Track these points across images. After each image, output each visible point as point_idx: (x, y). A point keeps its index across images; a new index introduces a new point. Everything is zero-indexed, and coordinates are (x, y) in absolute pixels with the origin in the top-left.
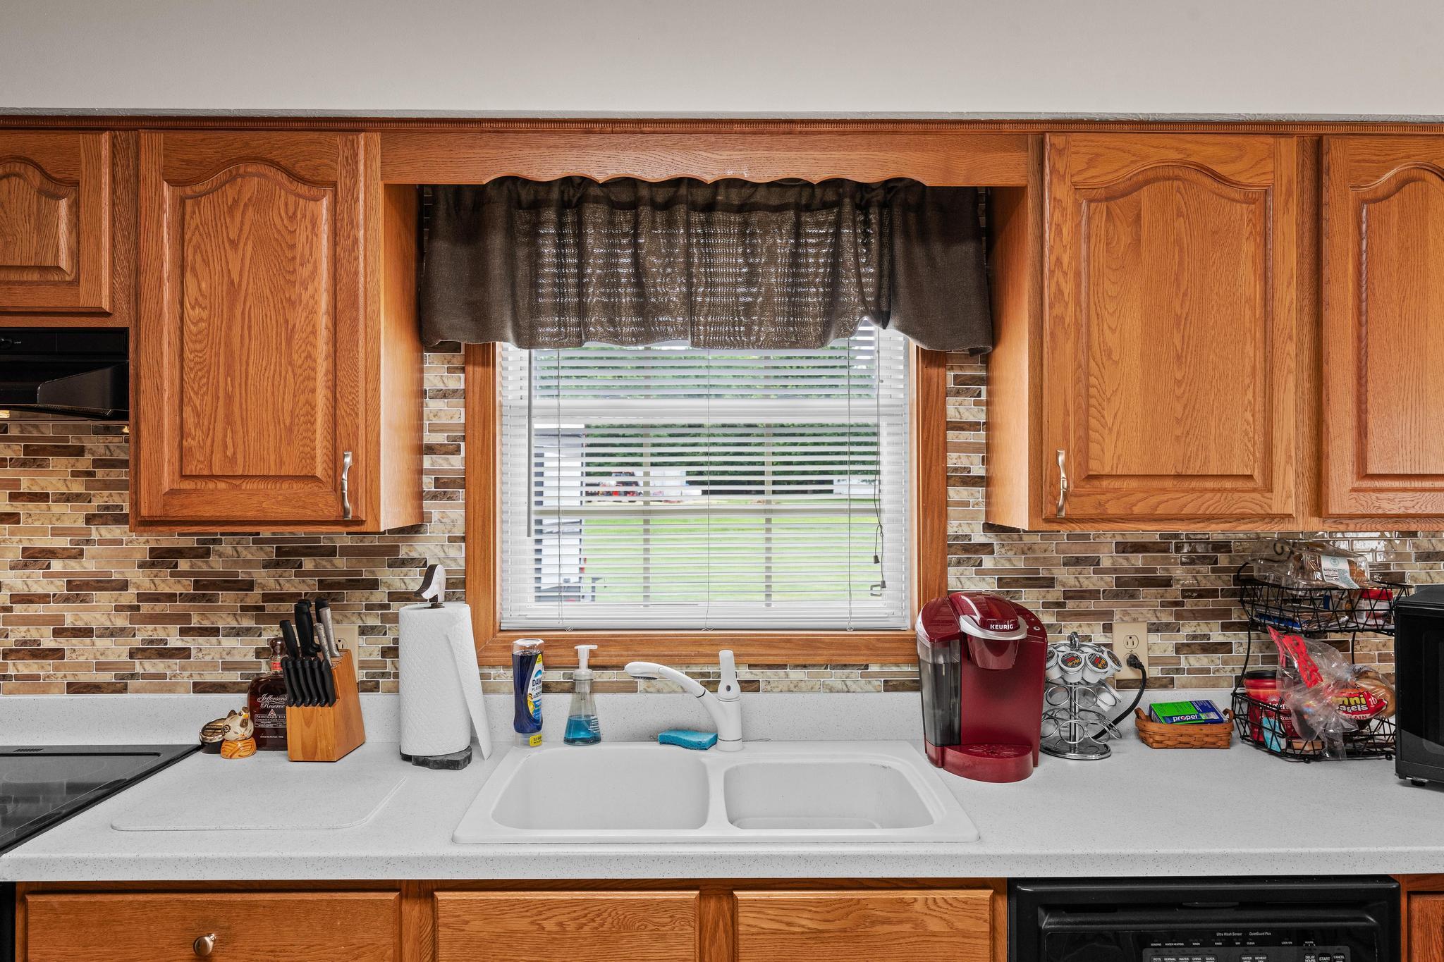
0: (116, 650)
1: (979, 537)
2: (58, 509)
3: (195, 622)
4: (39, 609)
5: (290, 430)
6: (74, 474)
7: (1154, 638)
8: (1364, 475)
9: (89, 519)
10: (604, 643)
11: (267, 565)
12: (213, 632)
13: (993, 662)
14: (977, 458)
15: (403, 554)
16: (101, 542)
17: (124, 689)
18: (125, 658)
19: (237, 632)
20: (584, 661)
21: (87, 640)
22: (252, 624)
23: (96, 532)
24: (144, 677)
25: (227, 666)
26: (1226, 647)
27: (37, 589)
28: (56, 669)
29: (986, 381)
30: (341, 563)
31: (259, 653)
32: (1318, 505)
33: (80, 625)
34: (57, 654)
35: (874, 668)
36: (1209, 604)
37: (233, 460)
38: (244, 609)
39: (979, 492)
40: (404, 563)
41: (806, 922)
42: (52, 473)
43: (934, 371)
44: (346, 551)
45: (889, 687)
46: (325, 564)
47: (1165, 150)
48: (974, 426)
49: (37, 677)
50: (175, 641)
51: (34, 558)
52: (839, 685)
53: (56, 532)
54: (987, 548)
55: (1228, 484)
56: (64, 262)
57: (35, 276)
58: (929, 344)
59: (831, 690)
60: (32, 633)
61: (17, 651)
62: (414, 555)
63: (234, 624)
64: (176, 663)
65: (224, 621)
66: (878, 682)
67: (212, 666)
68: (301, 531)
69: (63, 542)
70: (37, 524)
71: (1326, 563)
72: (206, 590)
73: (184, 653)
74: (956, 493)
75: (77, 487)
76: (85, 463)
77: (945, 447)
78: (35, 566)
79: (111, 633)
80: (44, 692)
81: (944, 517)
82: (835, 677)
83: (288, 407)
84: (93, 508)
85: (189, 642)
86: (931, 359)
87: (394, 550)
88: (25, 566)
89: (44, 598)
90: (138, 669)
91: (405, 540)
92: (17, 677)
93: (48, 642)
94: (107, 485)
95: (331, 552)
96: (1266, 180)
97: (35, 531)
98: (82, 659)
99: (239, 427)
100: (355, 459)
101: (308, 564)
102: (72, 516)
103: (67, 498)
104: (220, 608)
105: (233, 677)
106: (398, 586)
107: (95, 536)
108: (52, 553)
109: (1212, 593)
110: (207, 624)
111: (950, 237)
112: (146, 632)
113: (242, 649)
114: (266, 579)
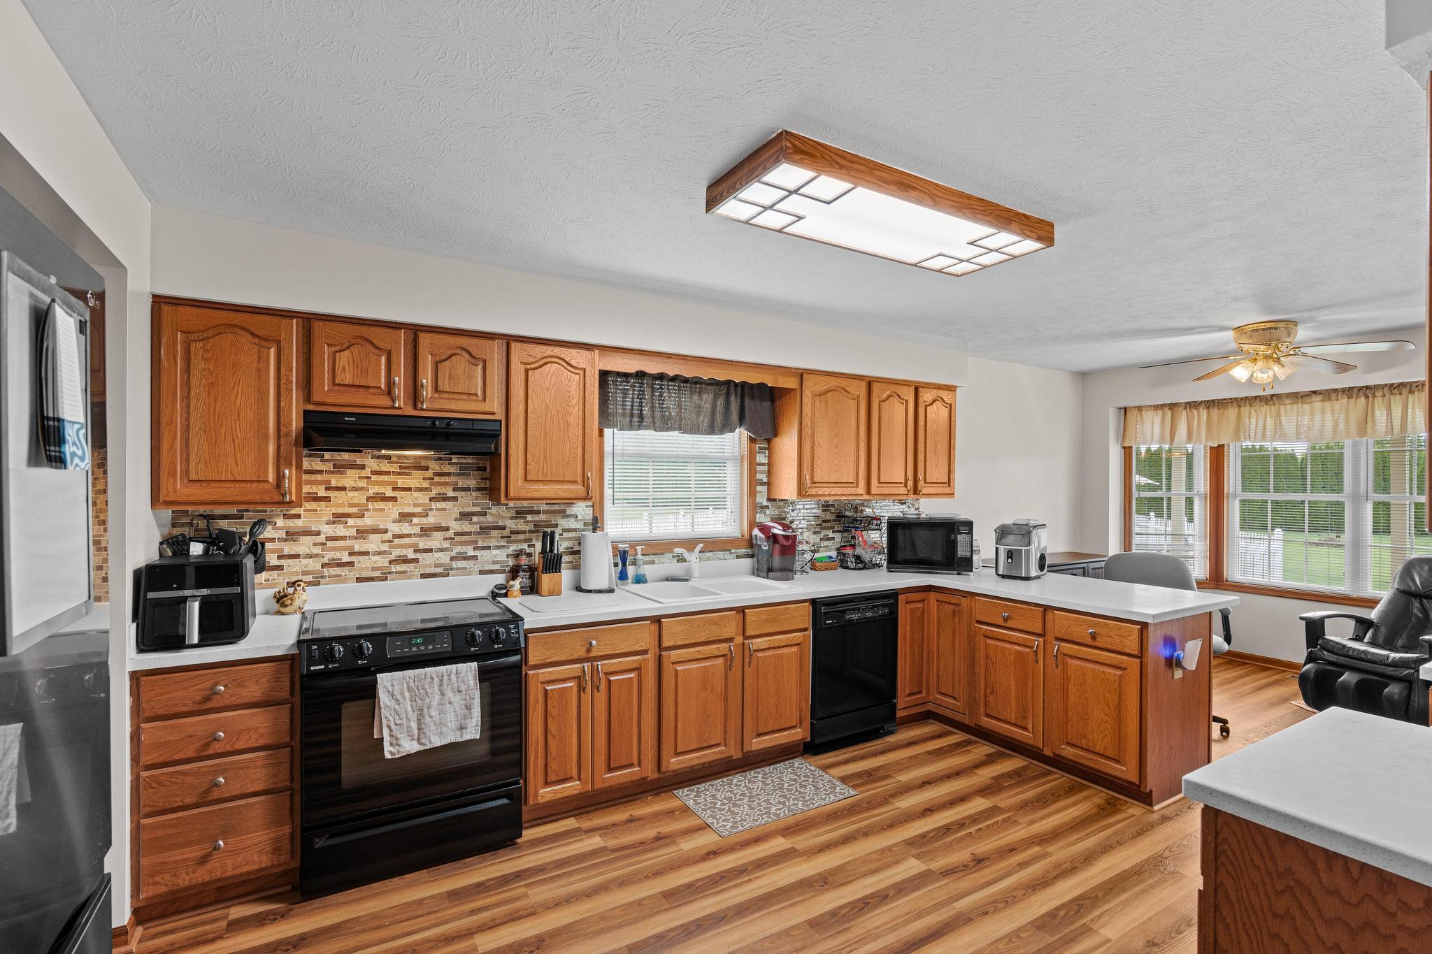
0: (444, 558)
1: (765, 503)
2: (416, 494)
3: (480, 544)
4: (407, 541)
5: (568, 463)
6: (424, 479)
7: (815, 536)
8: (880, 483)
9: (431, 499)
10: (647, 545)
11: (512, 518)
12: (488, 548)
13: (785, 543)
14: (765, 475)
15: (568, 513)
16: (437, 510)
17: (447, 575)
18: (448, 561)
19: (499, 547)
20: (639, 552)
21: (430, 554)
22: (505, 544)
23: (434, 505)
24: (457, 569)
25: (494, 563)
26: (833, 538)
27: (406, 532)
28: (415, 568)
29: (768, 449)
30: (543, 517)
31: (508, 556)
32: (868, 492)
33: (427, 547)
34: (416, 561)
35: (733, 551)
36: (829, 524)
37: (547, 474)
38: (502, 537)
39: (765, 487)
40: (568, 516)
41: (764, 617)
42: (413, 479)
43: (753, 445)
44: (545, 512)
45: (738, 557)
46: (536, 518)
47: (833, 383)
48: (764, 464)
49: (406, 572)
50: (471, 553)
51: (404, 517)
52: (722, 557)
53: (415, 505)
54: (767, 507)
55: (848, 485)
56: (480, 393)
57: (465, 397)
58: (753, 433)
59: (720, 559)
60: (404, 552)
61: (396, 560)
62: (573, 513)
63: (497, 544)
64: (471, 563)
65: (493, 543)
66: (734, 556)
67: (488, 562)
68: (526, 503)
69: (419, 510)
70: (406, 502)
71: (867, 509)
72: (485, 529)
73: (475, 558)
74: (759, 488)
75: (426, 485)
76: (429, 474)
77: (756, 472)
78: (405, 521)
79: (441, 550)
80: (409, 579)
81: (755, 496)
82: (721, 554)
83: (567, 454)
84: (433, 494)
85: (477, 553)
86: (752, 440)
87: (564, 511)
88: (400, 521)
89: (409, 536)
90: (454, 566)
91: (568, 507)
92: (396, 573)
93: (411, 555)
94: (440, 484)
95: (539, 512)
96: (858, 393)
97: (405, 505)
98: (428, 563)
99: (549, 462)
100: (592, 474)
101: (529, 518)
102: (423, 498)
103: (420, 490)
104: (491, 538)
105: (497, 567)
106: (566, 526)
107: (434, 507)
108: (413, 515)
109: (830, 521)
110: (485, 544)
111: (762, 399)
112: (458, 549)
113: (501, 555)
114: (511, 524)
